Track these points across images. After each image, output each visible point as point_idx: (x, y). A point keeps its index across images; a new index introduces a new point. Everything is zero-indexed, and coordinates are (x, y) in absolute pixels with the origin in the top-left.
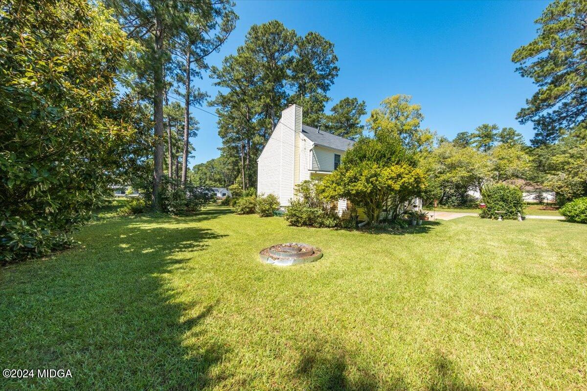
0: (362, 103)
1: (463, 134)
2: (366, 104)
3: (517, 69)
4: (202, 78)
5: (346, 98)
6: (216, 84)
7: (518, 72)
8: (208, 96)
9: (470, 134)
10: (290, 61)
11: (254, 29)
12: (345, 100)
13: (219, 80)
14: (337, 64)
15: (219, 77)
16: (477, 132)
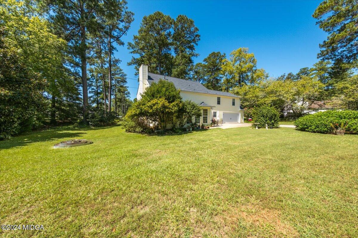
0: (223, 55)
1: (304, 69)
2: (226, 55)
3: (317, 23)
4: (117, 51)
5: (212, 52)
6: (131, 52)
7: (318, 25)
8: (120, 61)
9: (309, 69)
10: (169, 34)
11: (145, 18)
12: (212, 54)
13: (133, 50)
14: (198, 33)
15: (133, 48)
16: (315, 67)
